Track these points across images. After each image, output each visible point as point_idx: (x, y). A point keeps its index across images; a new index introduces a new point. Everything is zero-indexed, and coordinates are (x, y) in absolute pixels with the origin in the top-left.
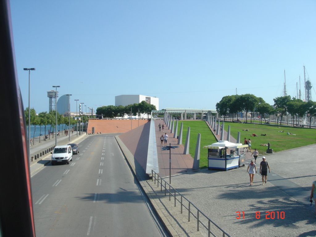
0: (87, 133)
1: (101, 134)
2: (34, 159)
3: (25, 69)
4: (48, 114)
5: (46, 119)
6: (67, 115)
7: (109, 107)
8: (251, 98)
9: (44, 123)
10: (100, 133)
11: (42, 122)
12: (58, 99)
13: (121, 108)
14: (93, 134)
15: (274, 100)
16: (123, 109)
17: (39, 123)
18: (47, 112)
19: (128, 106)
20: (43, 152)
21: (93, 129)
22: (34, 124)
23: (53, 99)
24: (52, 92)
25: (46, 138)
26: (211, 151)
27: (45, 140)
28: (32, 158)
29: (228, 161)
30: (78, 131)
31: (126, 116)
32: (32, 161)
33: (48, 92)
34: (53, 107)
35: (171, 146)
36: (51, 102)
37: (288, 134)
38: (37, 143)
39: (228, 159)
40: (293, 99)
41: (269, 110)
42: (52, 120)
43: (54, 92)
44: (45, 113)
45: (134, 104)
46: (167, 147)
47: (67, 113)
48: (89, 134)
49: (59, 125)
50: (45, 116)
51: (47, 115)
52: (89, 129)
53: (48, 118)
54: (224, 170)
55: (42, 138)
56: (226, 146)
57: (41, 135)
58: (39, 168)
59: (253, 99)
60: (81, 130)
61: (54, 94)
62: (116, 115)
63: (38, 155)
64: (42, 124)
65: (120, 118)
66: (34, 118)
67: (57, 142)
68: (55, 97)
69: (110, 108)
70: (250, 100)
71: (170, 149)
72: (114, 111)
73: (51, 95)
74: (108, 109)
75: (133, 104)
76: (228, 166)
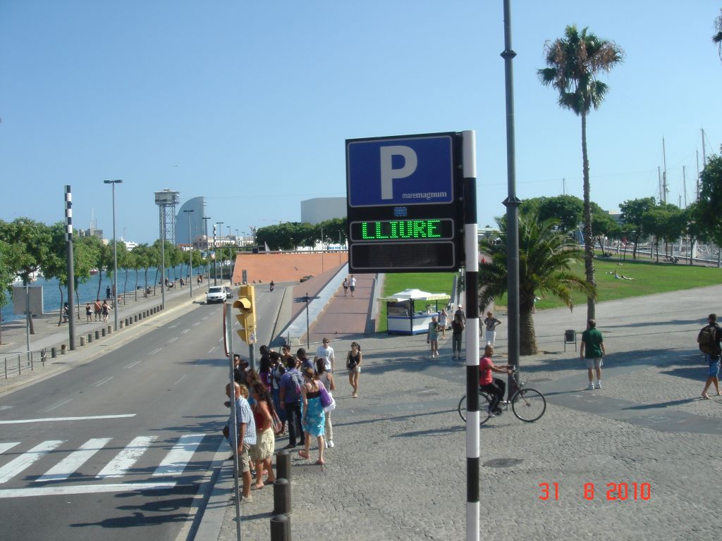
0: (231, 281)
1: (262, 283)
2: (124, 324)
3: (106, 182)
4: (150, 248)
5: (147, 258)
6: (200, 244)
7: (283, 227)
8: (569, 203)
9: (143, 265)
10: (260, 282)
11: (140, 263)
12: (178, 208)
13: (307, 229)
14: (244, 284)
15: (620, 206)
16: (312, 230)
17: (135, 264)
18: (147, 244)
19: (323, 223)
20: (140, 315)
21: (244, 273)
22: (125, 267)
23: (168, 209)
24: (165, 193)
25: (148, 292)
26: (392, 306)
27: (146, 297)
28: (121, 322)
29: (415, 321)
30: (211, 277)
31: (320, 246)
32: (121, 327)
33: (156, 193)
34: (167, 226)
35: (309, 296)
36: (163, 216)
37: (616, 278)
38: (130, 302)
39: (415, 318)
40: (659, 205)
41: (607, 228)
42: (157, 259)
43: (170, 193)
44: (145, 246)
45: (335, 220)
46: (304, 298)
47: (200, 240)
48: (236, 284)
49: (173, 267)
50: (144, 251)
51: (148, 250)
52: (237, 273)
53: (150, 255)
54: (410, 333)
55: (141, 292)
56: (412, 297)
57: (138, 288)
58: (131, 337)
59: (574, 206)
60: (219, 277)
61: (169, 197)
62: (297, 243)
63: (131, 318)
64: (140, 267)
65: (307, 248)
66: (124, 258)
67: (165, 300)
68: (174, 203)
69: (284, 229)
70: (566, 207)
71: (307, 301)
72: (293, 235)
73: (164, 200)
74: (279, 231)
75: (331, 219)
76: (415, 329)
